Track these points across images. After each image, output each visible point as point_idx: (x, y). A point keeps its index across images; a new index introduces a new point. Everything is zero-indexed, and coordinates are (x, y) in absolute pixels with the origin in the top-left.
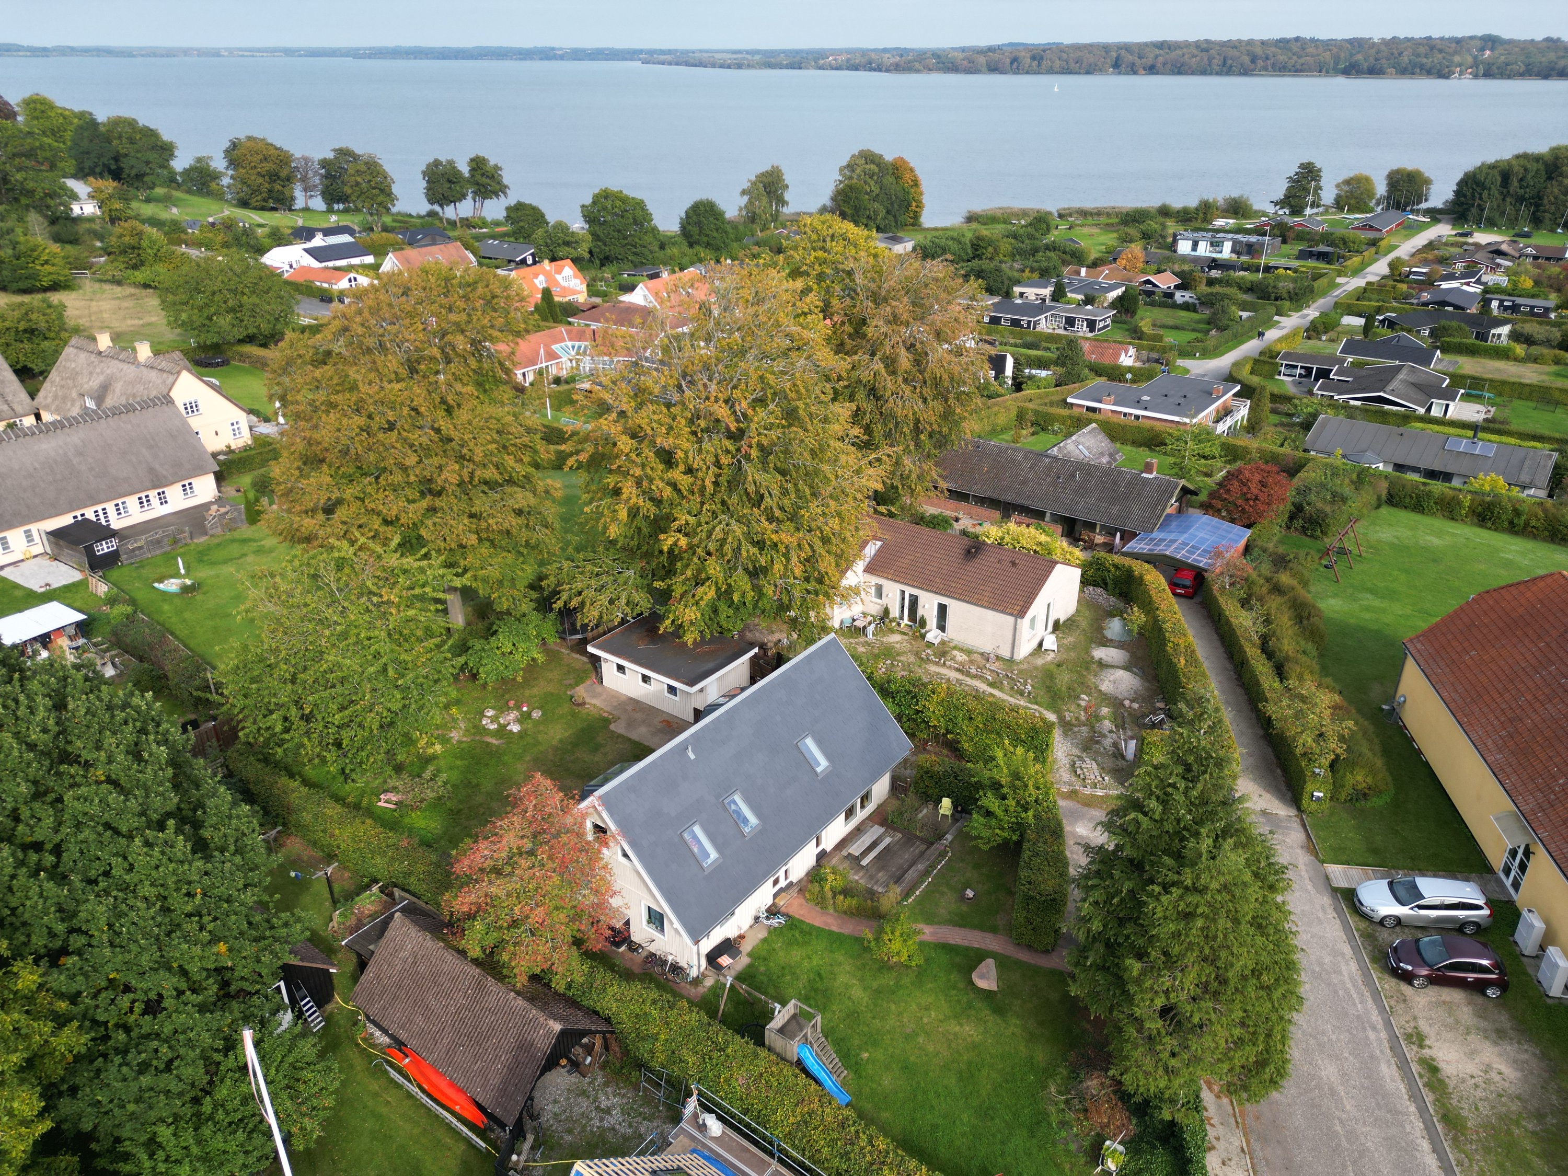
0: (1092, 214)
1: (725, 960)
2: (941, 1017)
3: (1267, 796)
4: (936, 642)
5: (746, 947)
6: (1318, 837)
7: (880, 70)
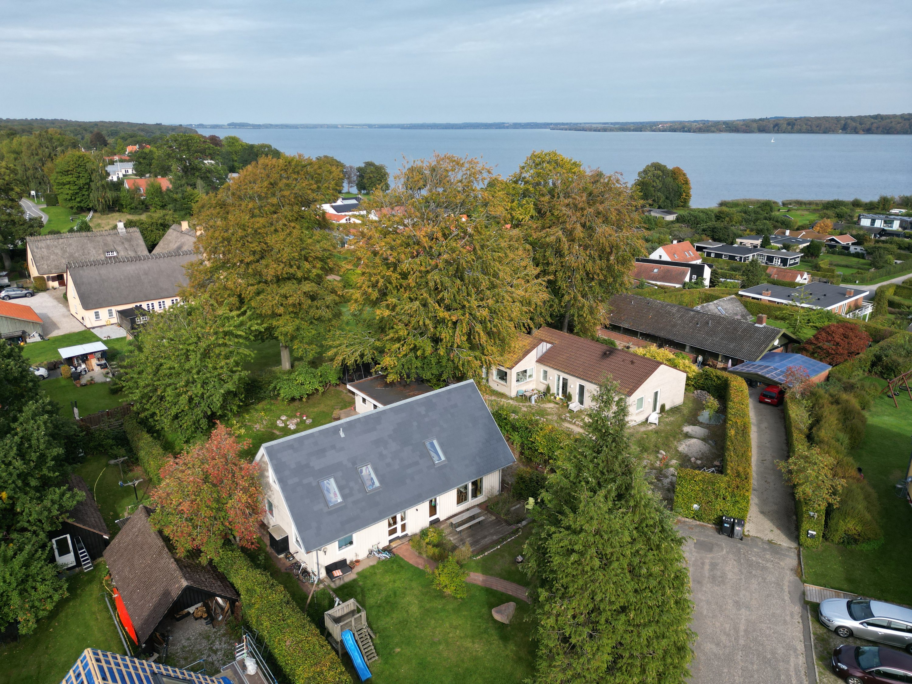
0: (805, 204)
1: (337, 573)
2: (462, 635)
3: (777, 532)
4: (575, 410)
5: (358, 569)
6: (806, 564)
7: (690, 132)
